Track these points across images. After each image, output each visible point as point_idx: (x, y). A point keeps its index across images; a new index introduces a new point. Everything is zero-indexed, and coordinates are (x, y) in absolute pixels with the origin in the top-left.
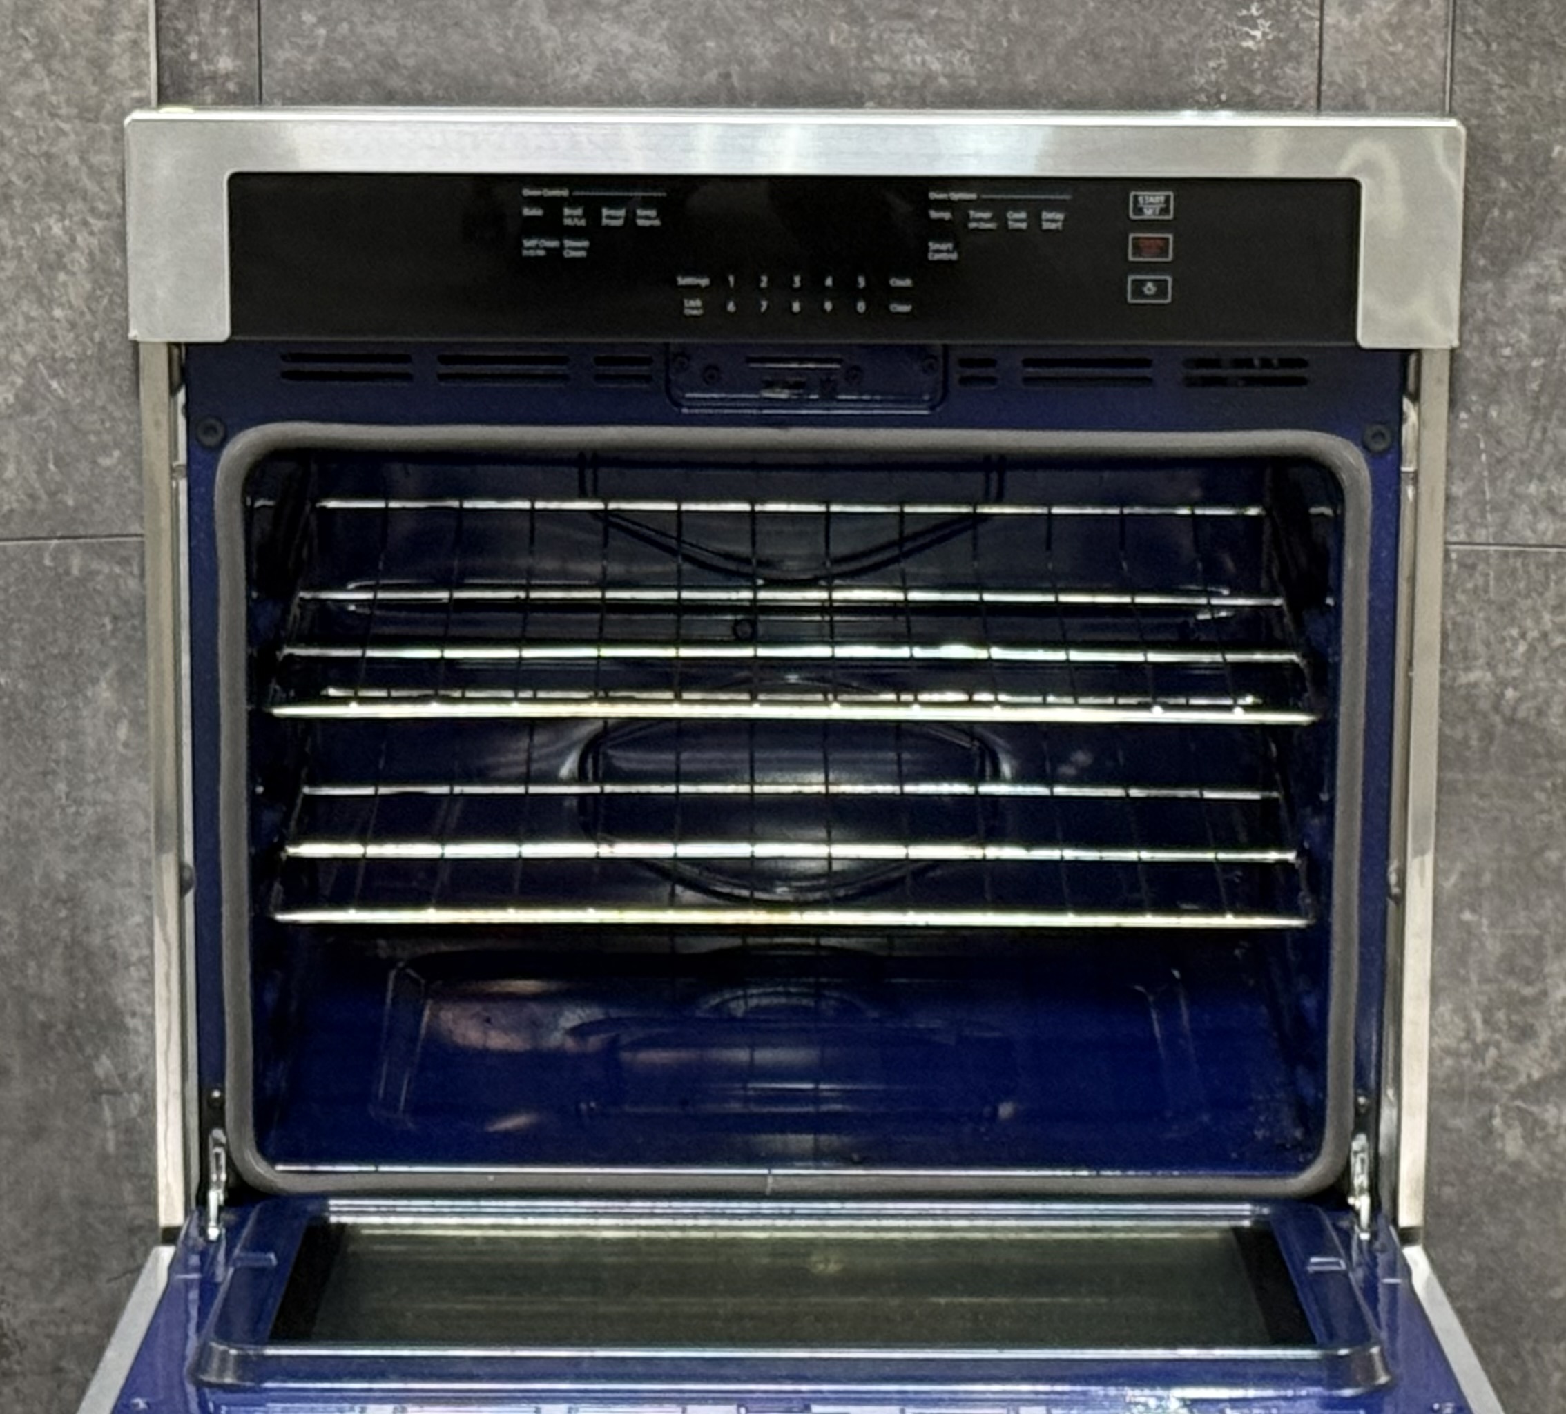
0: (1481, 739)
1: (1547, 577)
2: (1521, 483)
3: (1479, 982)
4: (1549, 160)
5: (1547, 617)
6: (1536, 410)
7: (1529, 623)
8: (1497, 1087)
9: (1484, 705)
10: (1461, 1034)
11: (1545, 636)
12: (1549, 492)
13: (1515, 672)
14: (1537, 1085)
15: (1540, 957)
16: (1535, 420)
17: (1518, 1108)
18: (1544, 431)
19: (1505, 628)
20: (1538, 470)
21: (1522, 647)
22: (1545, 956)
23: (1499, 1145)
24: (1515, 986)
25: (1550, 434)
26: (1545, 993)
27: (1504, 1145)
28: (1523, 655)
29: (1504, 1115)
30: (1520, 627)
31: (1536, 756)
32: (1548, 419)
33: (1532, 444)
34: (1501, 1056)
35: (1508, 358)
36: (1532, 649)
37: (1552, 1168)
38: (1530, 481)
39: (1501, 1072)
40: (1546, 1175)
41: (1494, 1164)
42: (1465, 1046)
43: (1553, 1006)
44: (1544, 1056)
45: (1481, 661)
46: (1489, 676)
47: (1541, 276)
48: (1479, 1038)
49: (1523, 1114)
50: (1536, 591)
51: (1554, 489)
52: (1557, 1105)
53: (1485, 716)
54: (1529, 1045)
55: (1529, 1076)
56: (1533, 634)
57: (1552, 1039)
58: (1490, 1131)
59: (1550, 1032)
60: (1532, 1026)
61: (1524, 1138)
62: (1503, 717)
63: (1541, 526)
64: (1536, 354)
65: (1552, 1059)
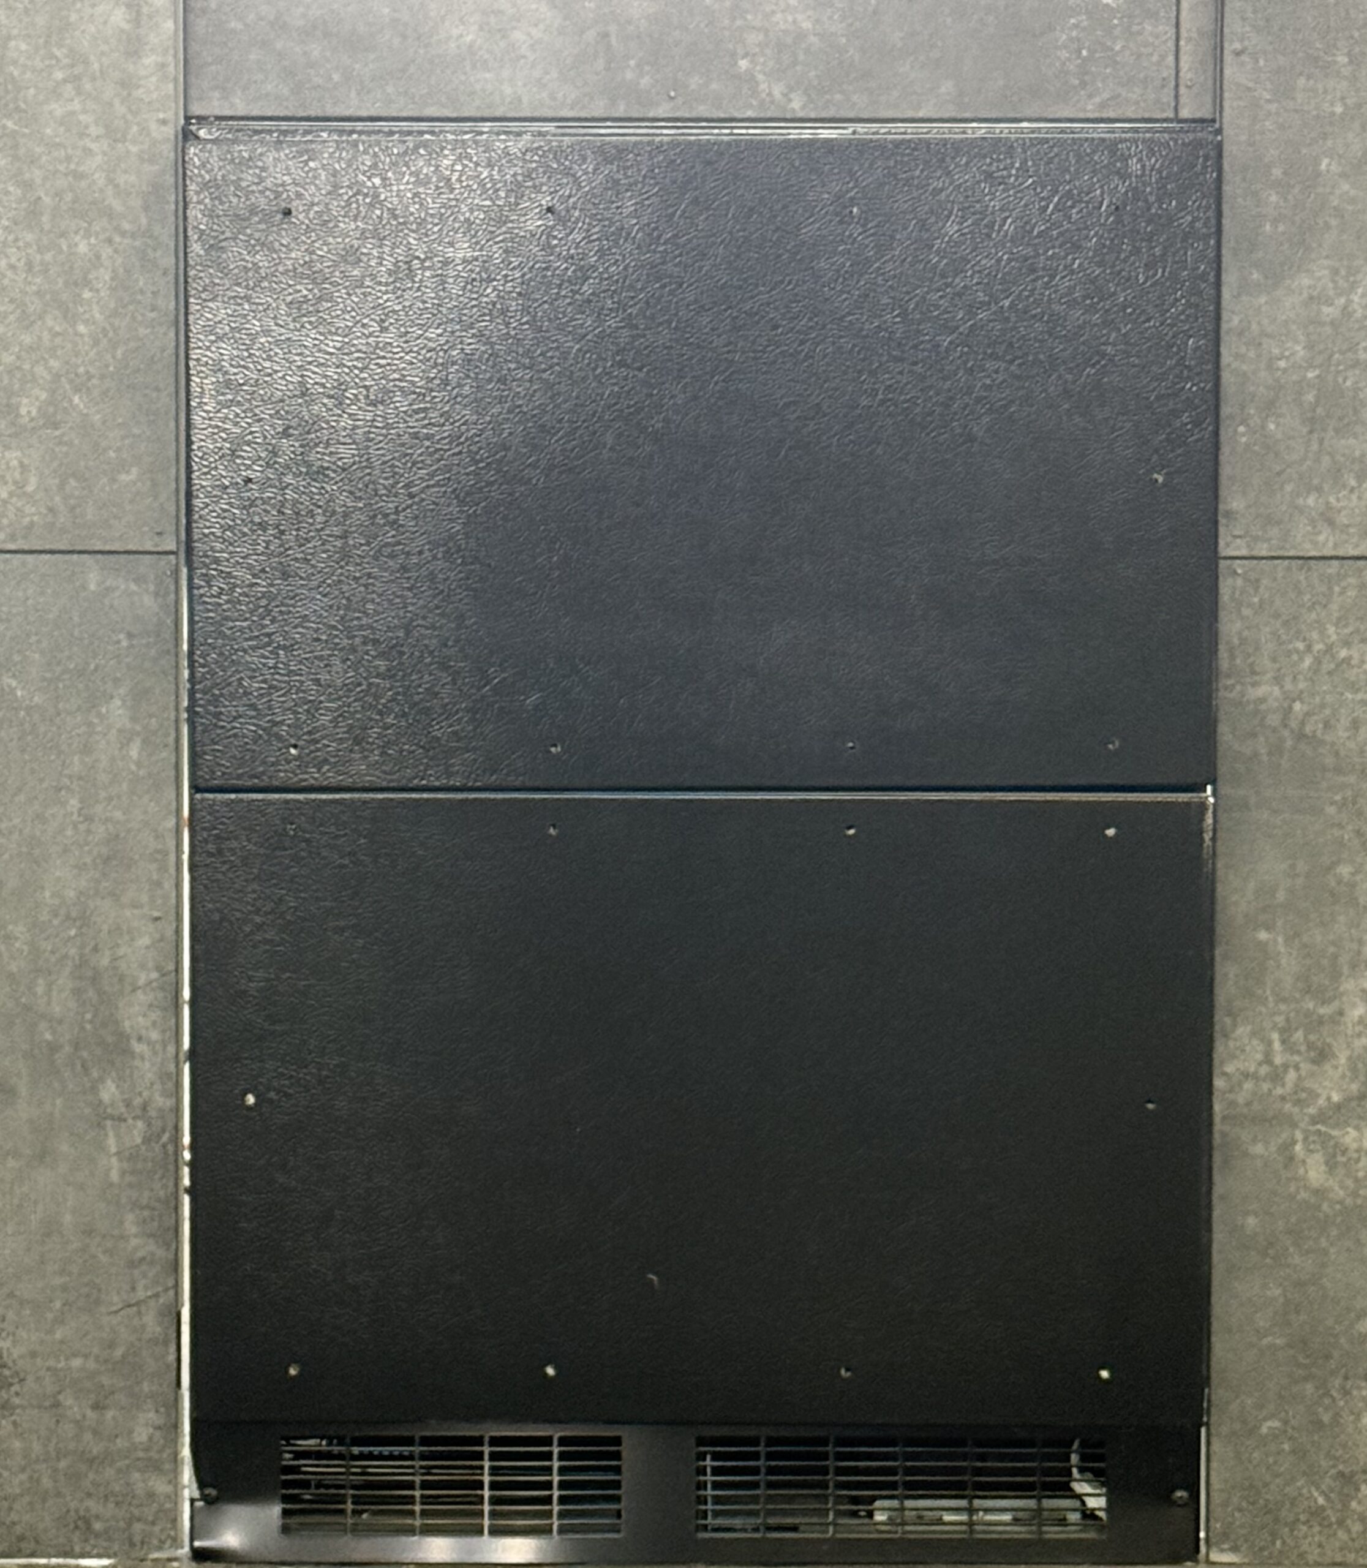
0: (1270, 754)
1: (1330, 589)
2: (1298, 495)
3: (1276, 1003)
4: (1318, 174)
5: (1331, 630)
6: (1312, 420)
7: (1315, 635)
8: (1296, 1110)
9: (1274, 720)
10: (1259, 1057)
11: (1329, 649)
12: (1328, 503)
13: (1302, 685)
14: (1338, 1107)
15: (1336, 975)
16: (1311, 432)
17: (1319, 1131)
18: (1321, 442)
19: (1290, 642)
20: (1316, 482)
21: (1308, 661)
22: (1341, 975)
23: (1301, 1171)
24: (1311, 1005)
25: (1326, 443)
26: (1341, 1013)
27: (1306, 1172)
28: (1310, 668)
29: (1305, 1139)
30: (1304, 640)
31: (1324, 769)
32: (1324, 430)
33: (1310, 455)
34: (1300, 1078)
35: (1285, 371)
36: (1318, 661)
37: (1355, 1194)
38: (1308, 493)
39: (1302, 1096)
40: (1349, 1201)
41: (1298, 1192)
42: (1264, 1070)
43: (1350, 1025)
44: (1343, 1077)
45: (1269, 676)
46: (1276, 689)
47: (1315, 287)
48: (1278, 1060)
49: (1324, 1138)
50: (1320, 603)
51: (1332, 499)
52: (1357, 1128)
53: (1274, 730)
54: (1327, 1067)
55: (1329, 1099)
56: (1318, 647)
57: (1350, 1058)
58: (1292, 1158)
59: (1348, 1053)
60: (1329, 1046)
61: (1327, 1163)
62: (1292, 731)
63: (1321, 538)
64: (1311, 366)
65: (1352, 1080)
